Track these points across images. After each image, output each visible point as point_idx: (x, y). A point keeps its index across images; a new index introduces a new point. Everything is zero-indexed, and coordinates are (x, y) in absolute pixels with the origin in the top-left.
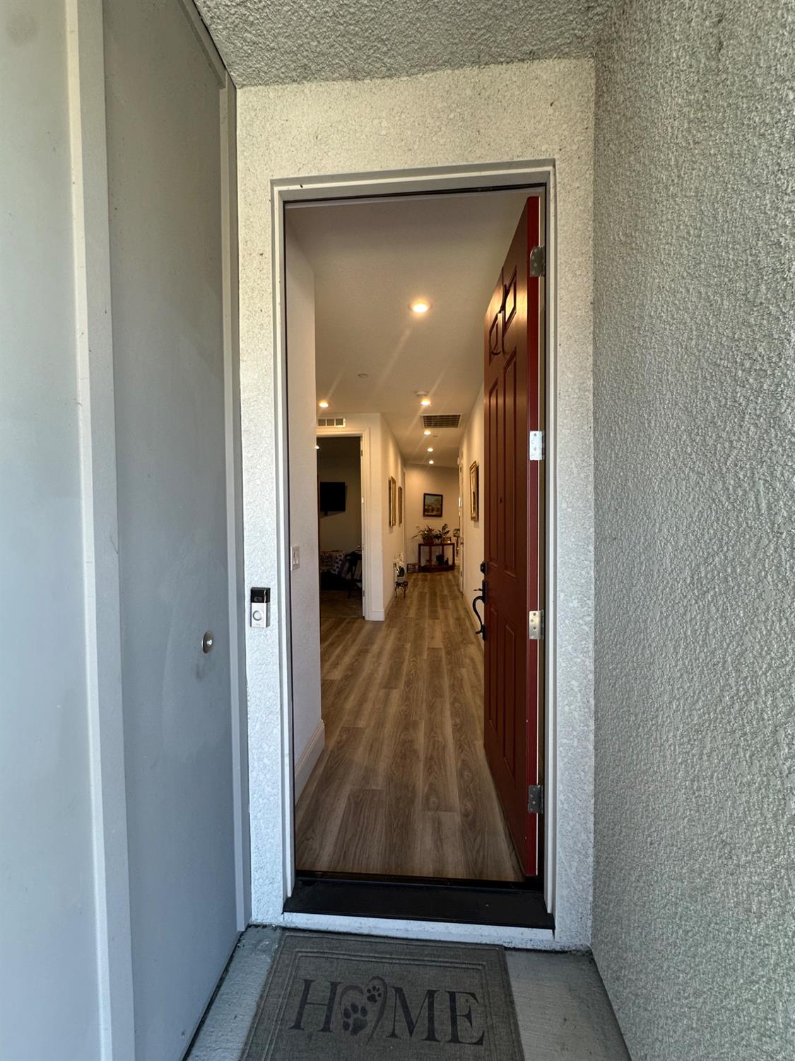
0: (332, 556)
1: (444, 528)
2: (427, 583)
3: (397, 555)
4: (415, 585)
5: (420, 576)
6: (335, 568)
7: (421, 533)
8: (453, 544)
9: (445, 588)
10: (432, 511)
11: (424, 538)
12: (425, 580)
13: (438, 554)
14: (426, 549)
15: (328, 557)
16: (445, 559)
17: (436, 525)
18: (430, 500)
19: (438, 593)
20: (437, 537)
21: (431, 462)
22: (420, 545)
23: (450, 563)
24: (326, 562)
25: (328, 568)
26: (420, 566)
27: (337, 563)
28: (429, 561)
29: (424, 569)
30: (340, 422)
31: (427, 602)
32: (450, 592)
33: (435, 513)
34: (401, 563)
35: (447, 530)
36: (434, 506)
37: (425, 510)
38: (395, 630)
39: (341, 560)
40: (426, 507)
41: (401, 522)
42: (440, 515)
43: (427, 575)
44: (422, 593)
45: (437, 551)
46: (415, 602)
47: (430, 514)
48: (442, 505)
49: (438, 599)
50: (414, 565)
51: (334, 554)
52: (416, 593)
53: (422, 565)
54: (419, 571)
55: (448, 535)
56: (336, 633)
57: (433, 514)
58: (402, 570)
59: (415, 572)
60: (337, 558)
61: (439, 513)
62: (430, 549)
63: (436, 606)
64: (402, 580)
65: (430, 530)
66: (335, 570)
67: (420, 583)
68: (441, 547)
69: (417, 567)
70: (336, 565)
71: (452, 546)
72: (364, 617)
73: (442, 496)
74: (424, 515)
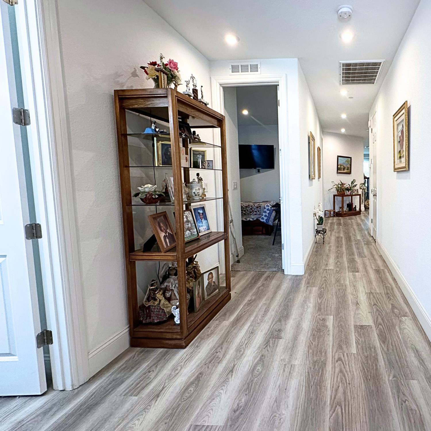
0: (260, 206)
1: (352, 183)
2: (341, 227)
3: (317, 206)
4: (332, 230)
5: (335, 221)
6: (263, 216)
7: (336, 186)
8: (360, 195)
9: (357, 232)
10: (344, 169)
11: (338, 191)
12: (339, 224)
13: (348, 203)
14: (340, 198)
15: (257, 207)
16: (354, 206)
17: (347, 180)
18: (342, 161)
19: (352, 238)
20: (348, 189)
21: (343, 131)
22: (334, 196)
23: (358, 209)
24: (256, 212)
25: (257, 216)
26: (334, 212)
27: (265, 212)
28: (342, 208)
29: (338, 215)
30: (255, 68)
31: (344, 249)
32: (363, 236)
33: (345, 171)
34: (320, 212)
35: (355, 184)
36: (345, 166)
37: (338, 169)
38: (315, 290)
39: (268, 210)
40: (339, 167)
41: (319, 177)
42: (350, 173)
43: (340, 219)
44: (338, 237)
45: (347, 200)
46: (333, 248)
47: (342, 171)
48: (351, 165)
49: (353, 243)
50: (330, 211)
51: (263, 204)
52: (333, 238)
53: (336, 211)
54: (334, 216)
55: (356, 188)
56: (248, 298)
57: (344, 172)
58: (321, 219)
59: (331, 217)
60: (265, 208)
61: (349, 171)
62: (343, 199)
63: (353, 254)
64: (321, 227)
65: (342, 184)
66: (263, 219)
67: (336, 227)
68: (350, 197)
69: (332, 212)
70: (264, 214)
71: (359, 196)
72: (283, 271)
73: (351, 158)
74: (338, 173)
